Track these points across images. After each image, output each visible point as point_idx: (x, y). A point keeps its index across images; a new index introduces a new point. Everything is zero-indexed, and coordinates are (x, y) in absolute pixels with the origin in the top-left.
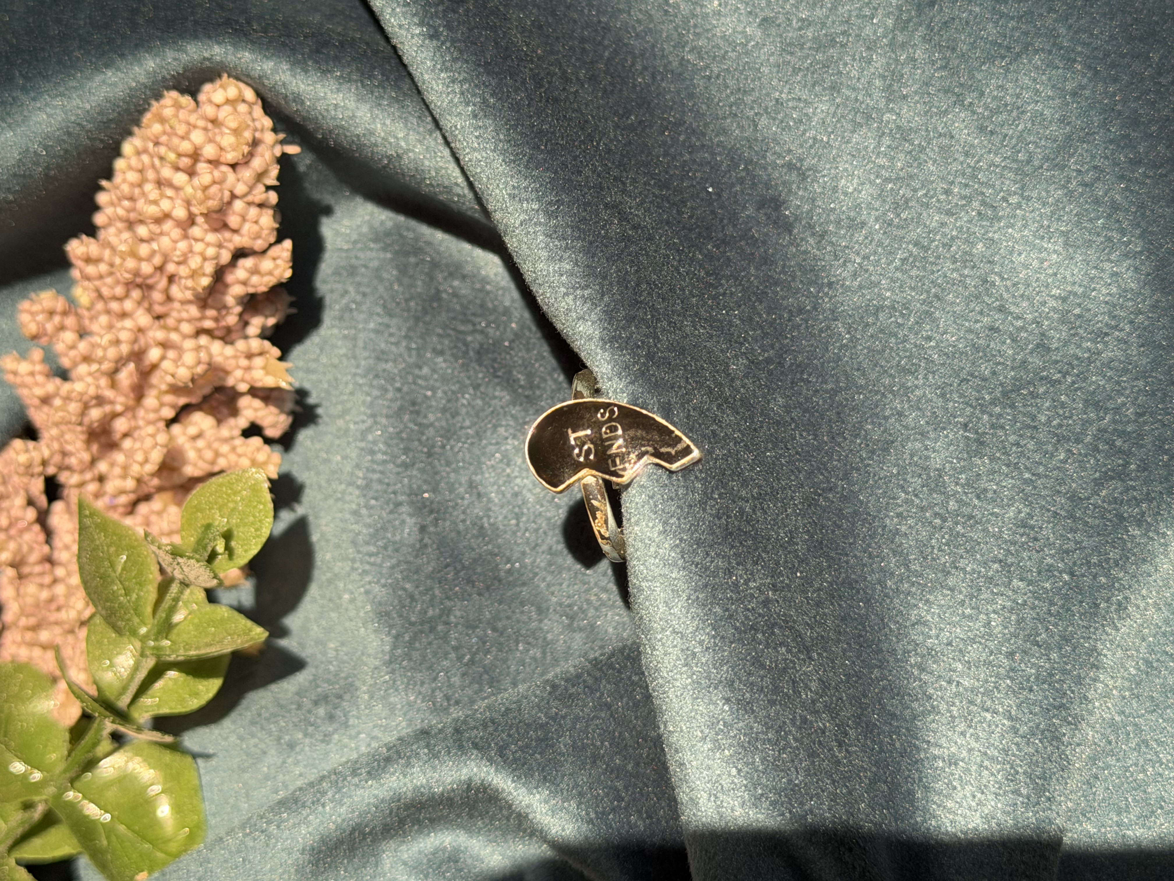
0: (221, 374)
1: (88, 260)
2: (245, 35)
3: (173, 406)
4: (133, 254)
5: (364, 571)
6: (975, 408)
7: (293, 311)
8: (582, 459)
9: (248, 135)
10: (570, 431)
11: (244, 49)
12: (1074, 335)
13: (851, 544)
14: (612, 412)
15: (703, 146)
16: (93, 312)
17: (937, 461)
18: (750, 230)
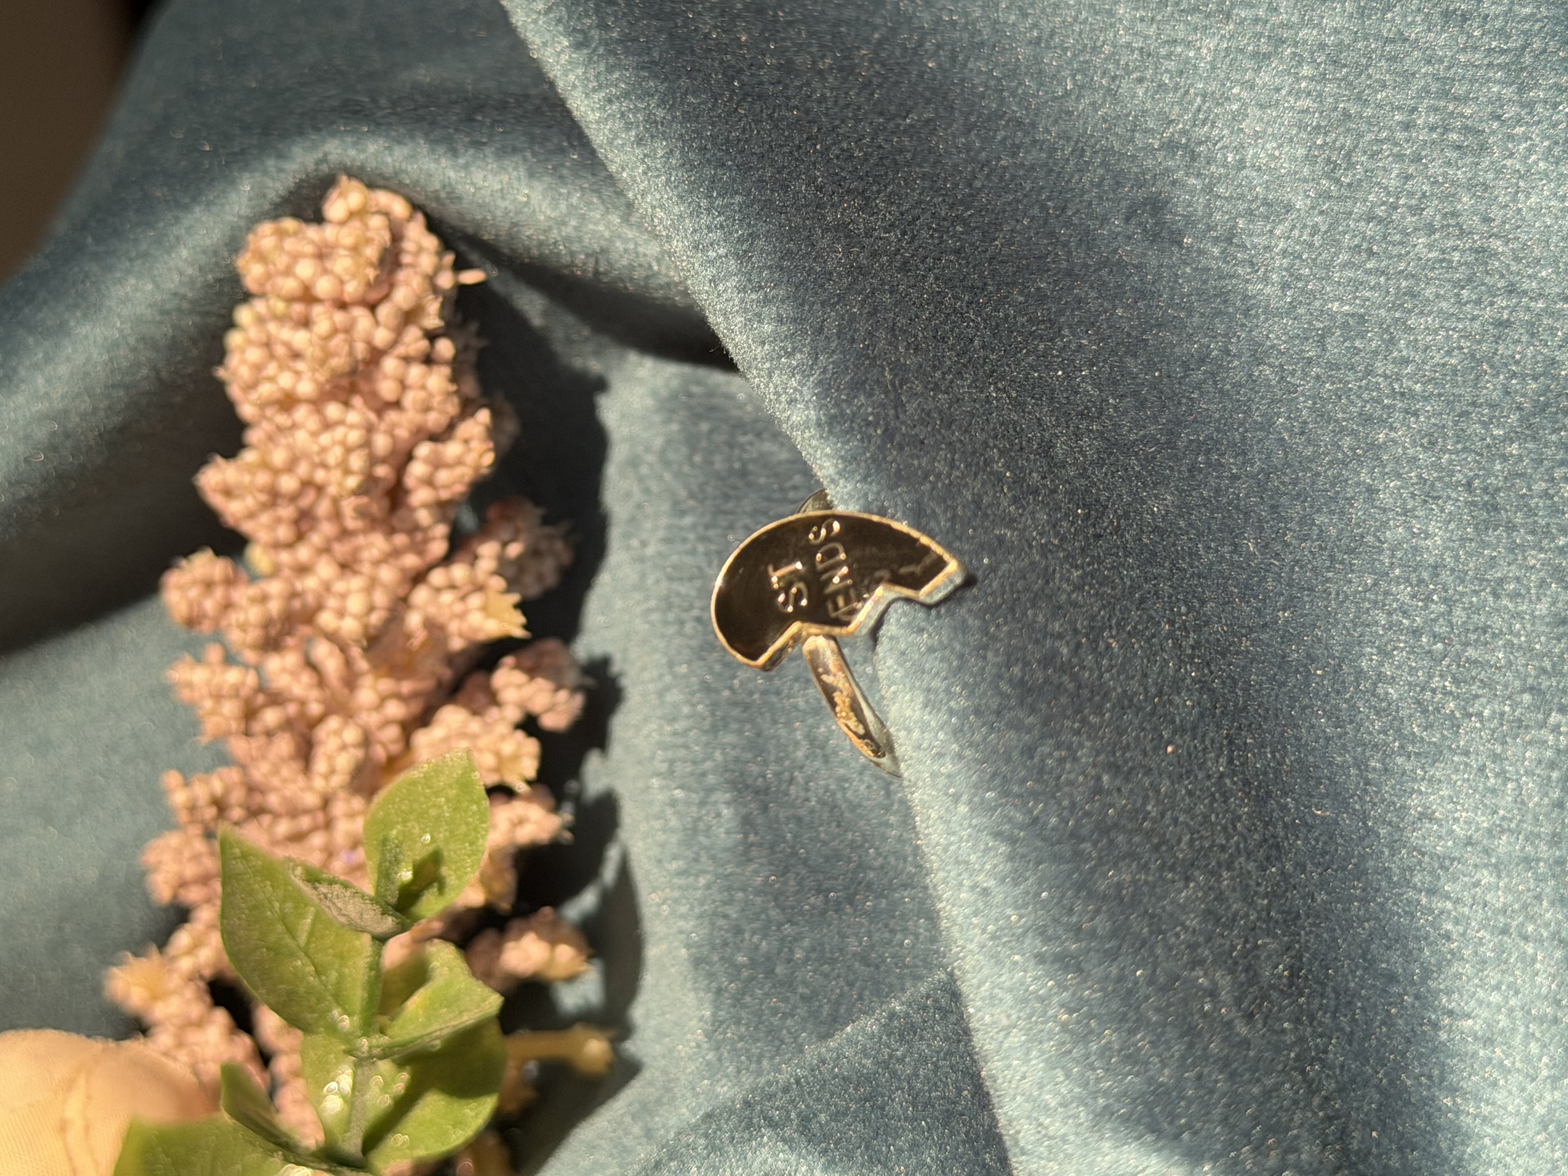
1: (228, 492)
8: (790, 609)
9: (371, 252)
10: (770, 569)
14: (830, 529)
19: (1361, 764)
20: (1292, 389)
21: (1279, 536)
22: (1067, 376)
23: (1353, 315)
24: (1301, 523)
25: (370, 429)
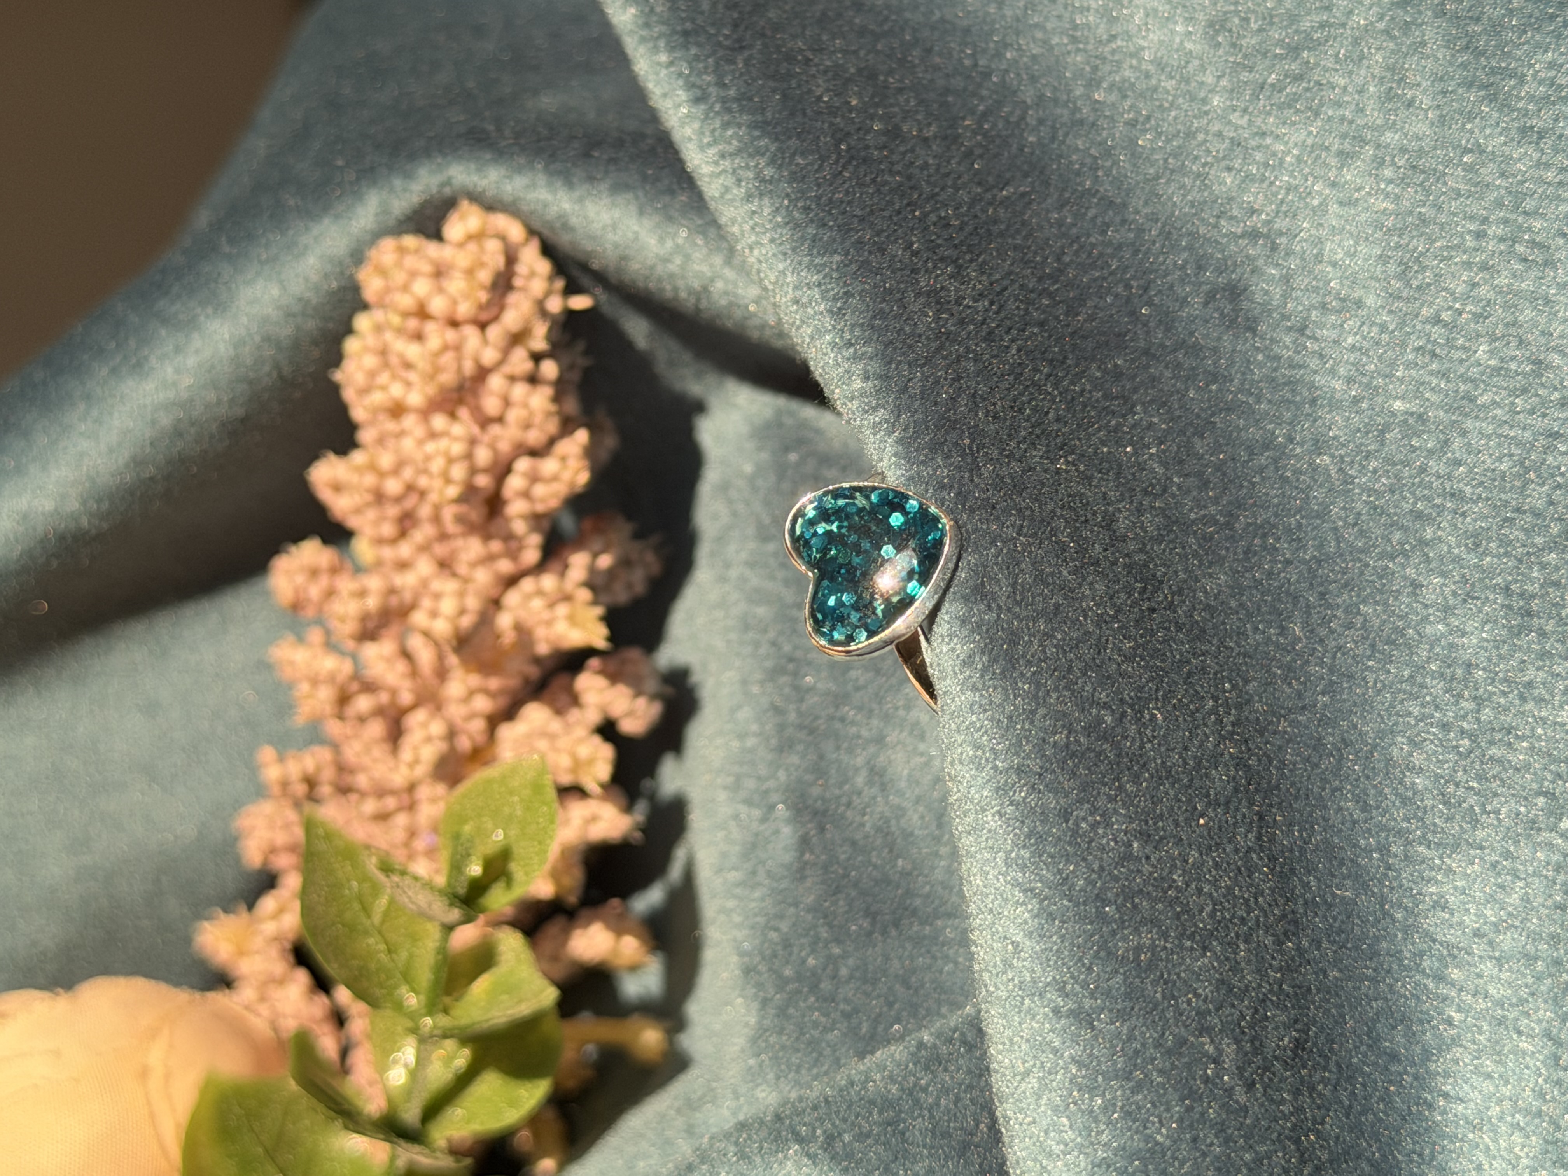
1: (337, 488)
2: (490, 144)
9: (485, 276)
11: (489, 162)
19: (1384, 850)
20: (1348, 480)
21: (1325, 621)
22: (1135, 452)
23: (1412, 414)
24: (1347, 611)
25: (473, 442)
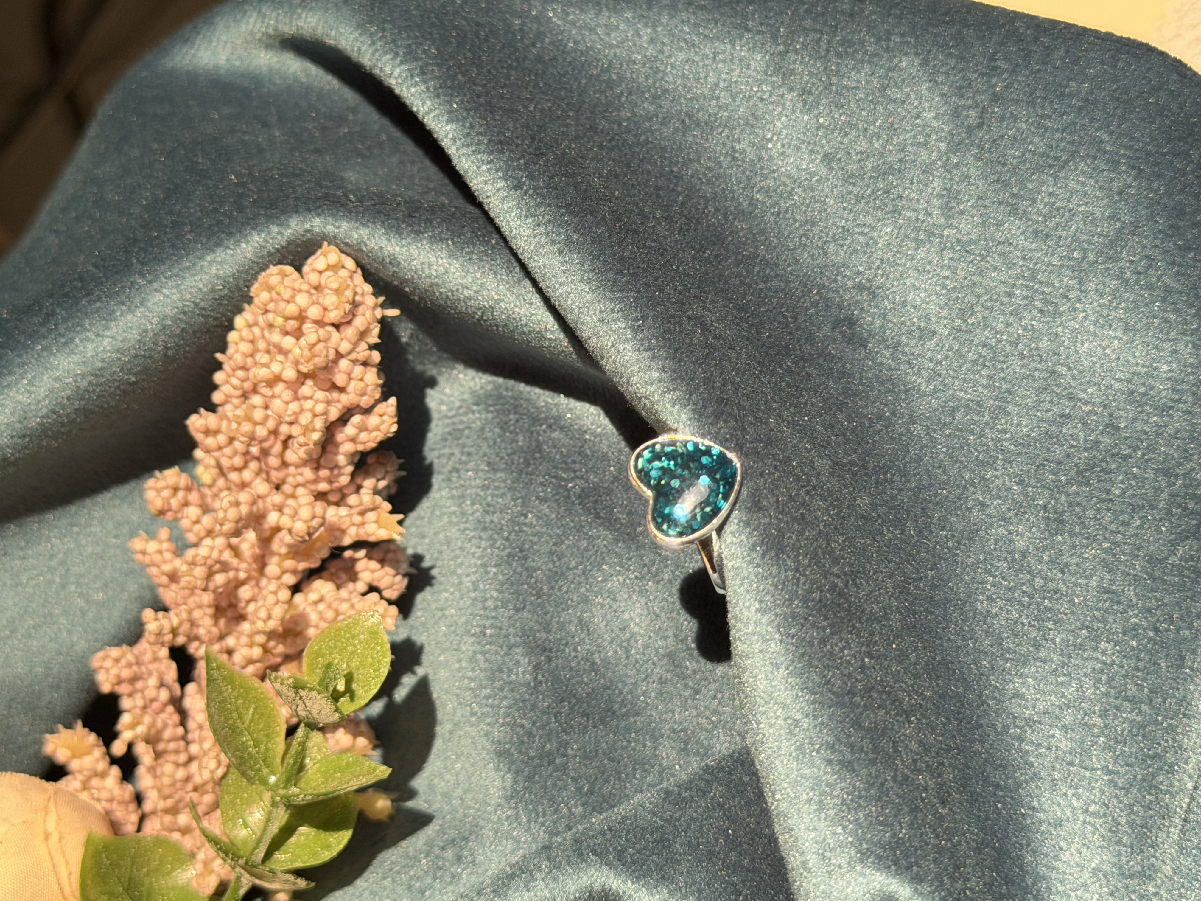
0: (337, 533)
1: (207, 432)
2: (342, 205)
3: (294, 572)
4: (249, 418)
5: (483, 714)
6: (1052, 490)
7: (403, 473)
9: (349, 294)
11: (342, 218)
12: (1141, 412)
13: (944, 628)
15: (777, 276)
16: (215, 490)
17: (1020, 544)
18: (827, 347)
25: (328, 403)
